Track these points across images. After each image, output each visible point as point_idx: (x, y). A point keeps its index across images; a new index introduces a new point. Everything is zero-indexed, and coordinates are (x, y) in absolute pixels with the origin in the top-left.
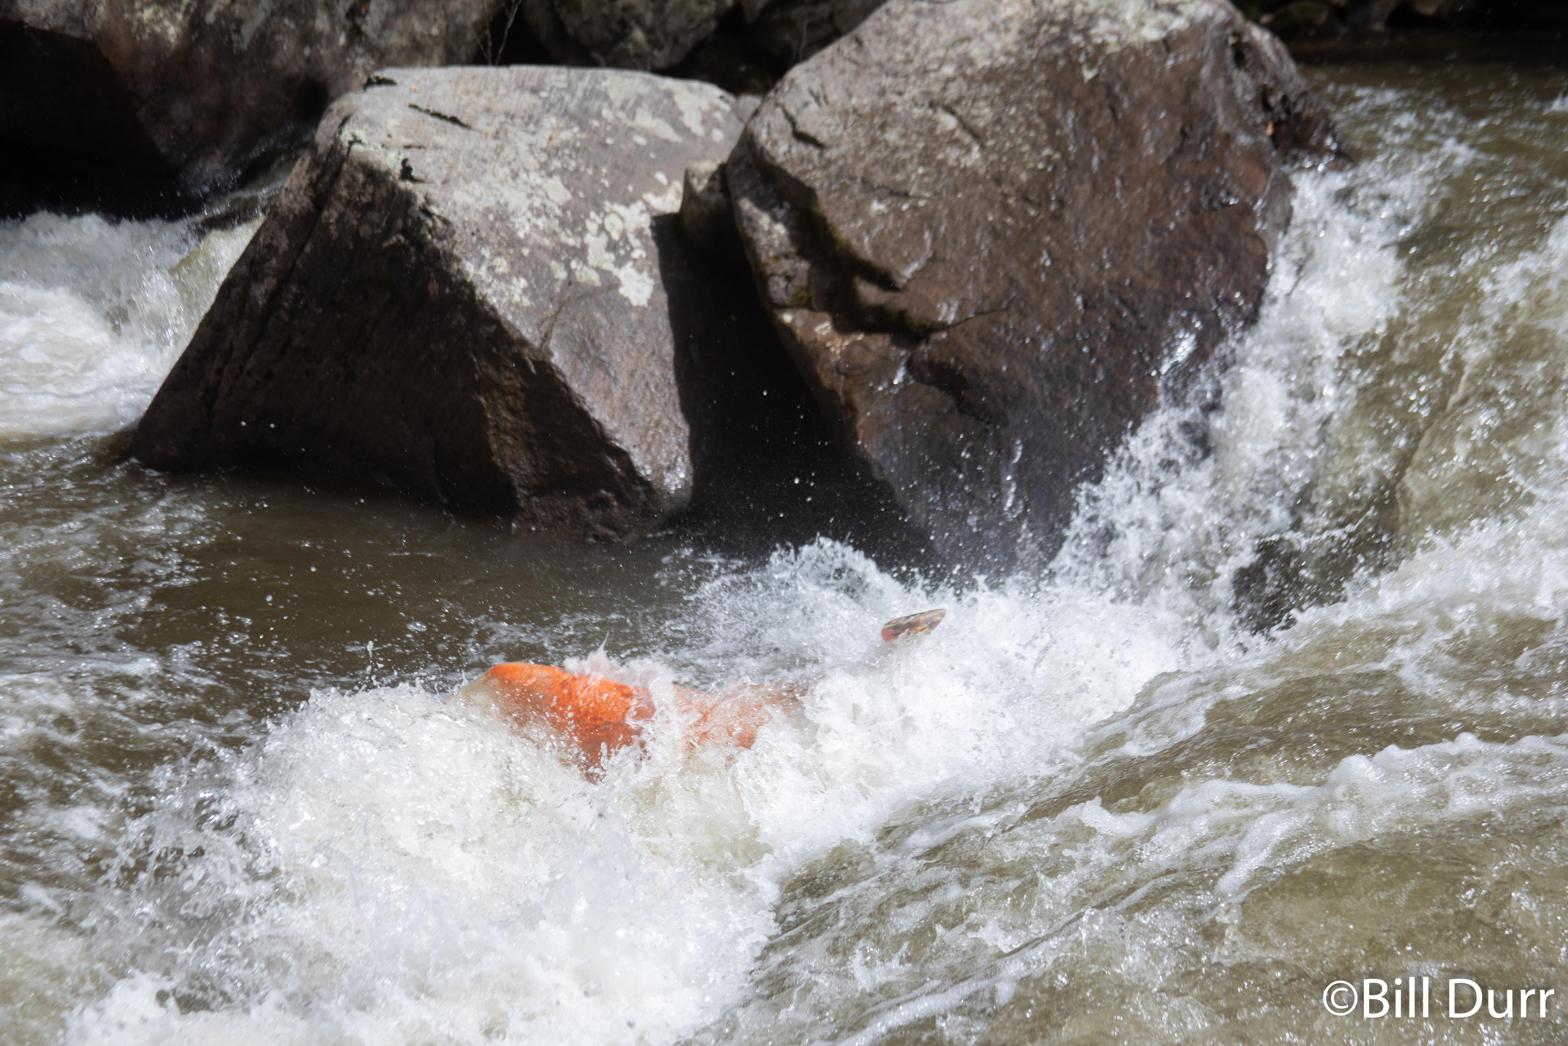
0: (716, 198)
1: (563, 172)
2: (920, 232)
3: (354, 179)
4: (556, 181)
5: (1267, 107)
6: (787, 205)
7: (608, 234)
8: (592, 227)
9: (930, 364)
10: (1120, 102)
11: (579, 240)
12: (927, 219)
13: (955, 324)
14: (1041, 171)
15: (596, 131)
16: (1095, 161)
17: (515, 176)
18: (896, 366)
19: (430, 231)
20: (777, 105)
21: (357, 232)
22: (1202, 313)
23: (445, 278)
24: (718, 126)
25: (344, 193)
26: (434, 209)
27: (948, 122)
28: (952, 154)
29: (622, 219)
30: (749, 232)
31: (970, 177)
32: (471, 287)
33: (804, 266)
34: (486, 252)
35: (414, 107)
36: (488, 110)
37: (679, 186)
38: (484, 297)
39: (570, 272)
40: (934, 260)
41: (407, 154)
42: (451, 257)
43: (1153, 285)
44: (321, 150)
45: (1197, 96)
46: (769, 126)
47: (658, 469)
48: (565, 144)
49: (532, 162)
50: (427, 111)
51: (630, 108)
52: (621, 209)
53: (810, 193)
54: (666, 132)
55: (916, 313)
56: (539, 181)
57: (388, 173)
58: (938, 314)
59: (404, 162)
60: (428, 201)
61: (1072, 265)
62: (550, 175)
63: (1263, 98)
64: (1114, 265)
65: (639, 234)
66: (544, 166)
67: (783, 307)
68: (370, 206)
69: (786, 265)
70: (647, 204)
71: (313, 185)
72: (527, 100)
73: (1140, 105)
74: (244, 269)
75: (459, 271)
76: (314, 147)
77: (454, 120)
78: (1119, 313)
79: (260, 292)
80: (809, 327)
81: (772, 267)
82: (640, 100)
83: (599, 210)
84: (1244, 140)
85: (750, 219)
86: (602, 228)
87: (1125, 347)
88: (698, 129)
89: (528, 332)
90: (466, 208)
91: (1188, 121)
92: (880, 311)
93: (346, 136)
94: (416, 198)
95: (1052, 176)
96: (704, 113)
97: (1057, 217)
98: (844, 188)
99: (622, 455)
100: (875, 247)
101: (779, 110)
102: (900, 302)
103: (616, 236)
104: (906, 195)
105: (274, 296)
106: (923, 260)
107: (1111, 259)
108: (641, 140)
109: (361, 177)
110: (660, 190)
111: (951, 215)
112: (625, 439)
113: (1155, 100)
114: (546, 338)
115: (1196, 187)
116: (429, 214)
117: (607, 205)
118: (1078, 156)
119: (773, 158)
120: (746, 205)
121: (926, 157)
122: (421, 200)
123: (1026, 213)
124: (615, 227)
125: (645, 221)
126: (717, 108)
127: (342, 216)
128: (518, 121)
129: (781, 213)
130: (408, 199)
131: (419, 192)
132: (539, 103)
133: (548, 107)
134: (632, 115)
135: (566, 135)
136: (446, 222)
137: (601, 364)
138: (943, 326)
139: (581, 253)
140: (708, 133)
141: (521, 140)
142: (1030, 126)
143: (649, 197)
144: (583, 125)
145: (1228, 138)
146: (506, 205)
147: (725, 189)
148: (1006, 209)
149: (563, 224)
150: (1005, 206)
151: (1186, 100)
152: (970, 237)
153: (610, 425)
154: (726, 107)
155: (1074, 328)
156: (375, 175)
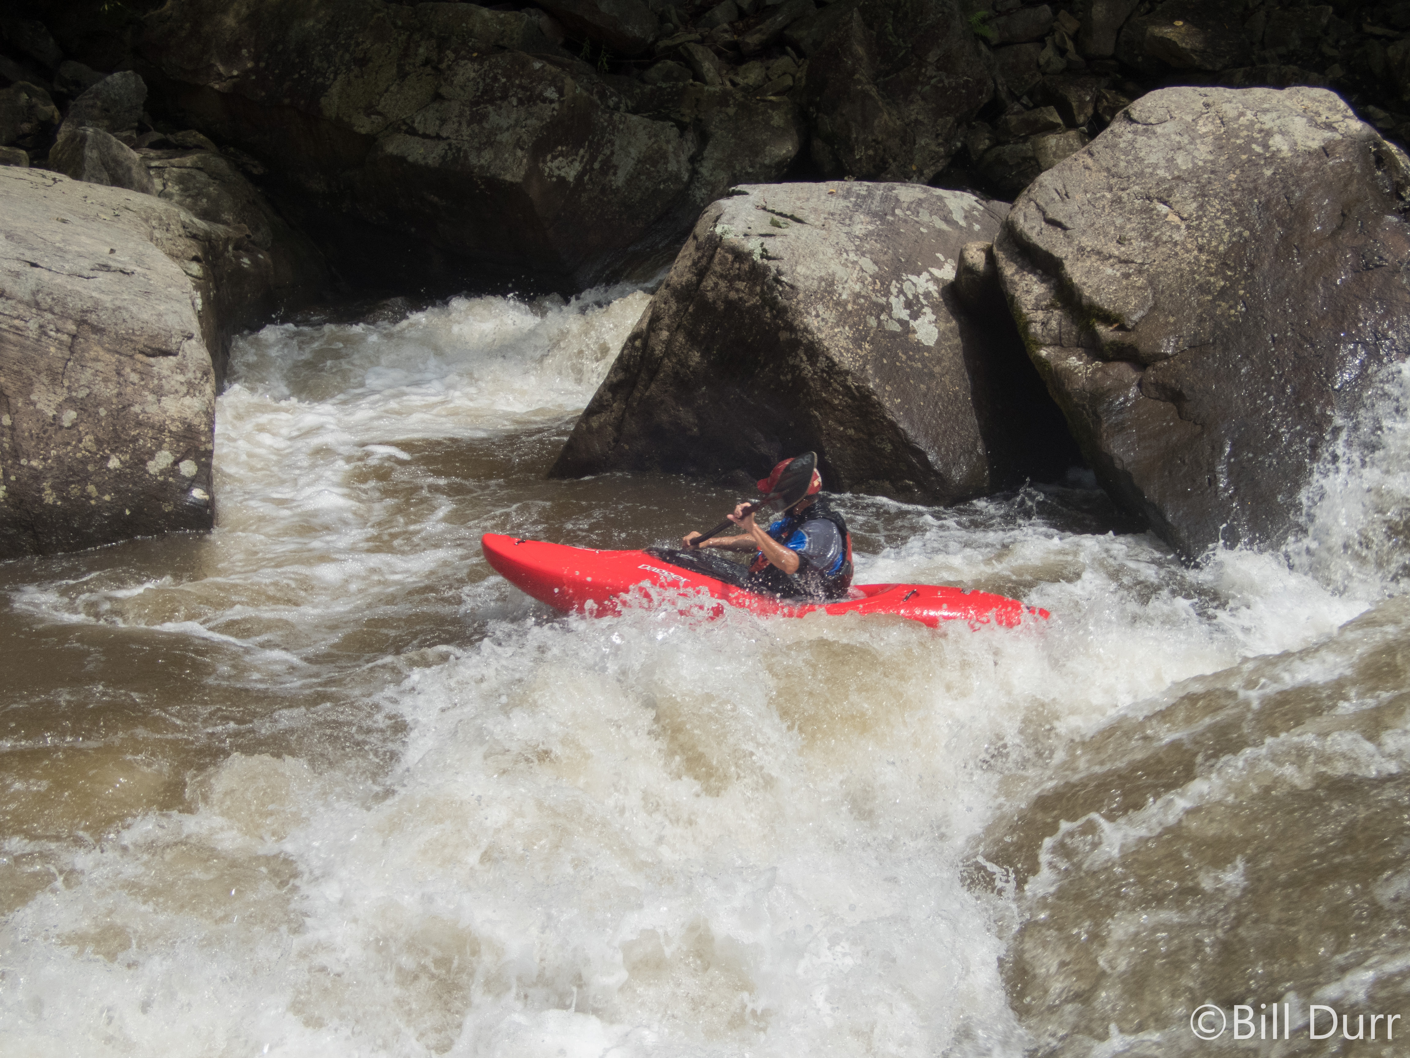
0: (984, 268)
1: (871, 252)
2: (1143, 289)
3: (727, 259)
4: (867, 258)
6: (1039, 271)
7: (905, 295)
8: (894, 291)
9: (1156, 384)
10: (1293, 192)
11: (884, 299)
12: (1149, 279)
13: (1173, 355)
14: (1234, 243)
15: (892, 223)
16: (1277, 234)
17: (839, 254)
18: (1128, 387)
19: (780, 293)
20: (1031, 200)
21: (727, 297)
22: (1365, 344)
23: (791, 328)
24: (977, 221)
25: (718, 269)
26: (783, 278)
27: (1163, 209)
28: (1166, 232)
29: (914, 284)
30: (1012, 292)
31: (1180, 248)
32: (810, 332)
33: (1055, 314)
34: (821, 308)
35: (764, 209)
36: (815, 210)
37: (951, 262)
38: (820, 340)
39: (880, 322)
40: (1154, 308)
41: (763, 239)
42: (795, 312)
43: (1326, 326)
44: (701, 239)
45: (1352, 187)
46: (1025, 216)
47: (946, 465)
48: (872, 233)
49: (849, 245)
50: (773, 212)
51: (915, 209)
52: (913, 278)
53: (1058, 262)
54: (941, 224)
55: (1145, 347)
56: (855, 259)
57: (750, 253)
58: (1161, 347)
59: (762, 244)
60: (779, 273)
61: (1262, 310)
62: (863, 254)
63: (1397, 192)
64: (1294, 310)
65: (927, 295)
66: (858, 249)
67: (1040, 344)
68: (737, 277)
69: (1041, 314)
70: (931, 274)
71: (695, 264)
72: (842, 203)
73: (1309, 195)
74: (644, 325)
75: (802, 322)
76: (695, 238)
77: (792, 217)
78: (1301, 346)
79: (657, 342)
80: (1061, 359)
81: (1031, 316)
82: (920, 202)
83: (899, 279)
84: (1389, 219)
85: (1013, 282)
86: (901, 291)
87: (1307, 371)
88: (962, 223)
89: (851, 365)
90: (806, 278)
91: (1347, 205)
92: (1115, 344)
93: (719, 228)
94: (770, 270)
95: (1243, 247)
96: (966, 211)
97: (1249, 276)
98: (1085, 258)
99: (920, 454)
100: (1110, 301)
101: (1032, 203)
102: (1131, 338)
103: (911, 297)
104: (1131, 263)
105: (667, 344)
106: (1146, 308)
107: (1292, 306)
108: (924, 230)
109: (730, 257)
110: (940, 266)
111: (1167, 276)
112: (922, 444)
113: (1320, 192)
114: (864, 369)
115: (1355, 252)
116: (780, 282)
117: (904, 275)
118: (1263, 231)
119: (1029, 238)
120: (1007, 272)
121: (1146, 235)
122: (774, 271)
123: (1224, 273)
124: (910, 291)
125: (932, 287)
126: (974, 208)
127: (716, 284)
128: (837, 217)
129: (1035, 278)
130: (765, 271)
131: (773, 266)
132: (850, 205)
133: (857, 208)
134: (917, 213)
135: (871, 227)
136: (792, 287)
138: (1164, 356)
139: (886, 308)
140: (970, 225)
141: (841, 230)
142: (1224, 212)
143: (932, 270)
144: (883, 220)
145: (1378, 217)
146: (834, 274)
147: (992, 261)
148: (1209, 271)
149: (874, 288)
150: (1208, 269)
151: (1344, 191)
153: (911, 433)
154: (981, 208)
155: (1266, 356)
156: (740, 255)
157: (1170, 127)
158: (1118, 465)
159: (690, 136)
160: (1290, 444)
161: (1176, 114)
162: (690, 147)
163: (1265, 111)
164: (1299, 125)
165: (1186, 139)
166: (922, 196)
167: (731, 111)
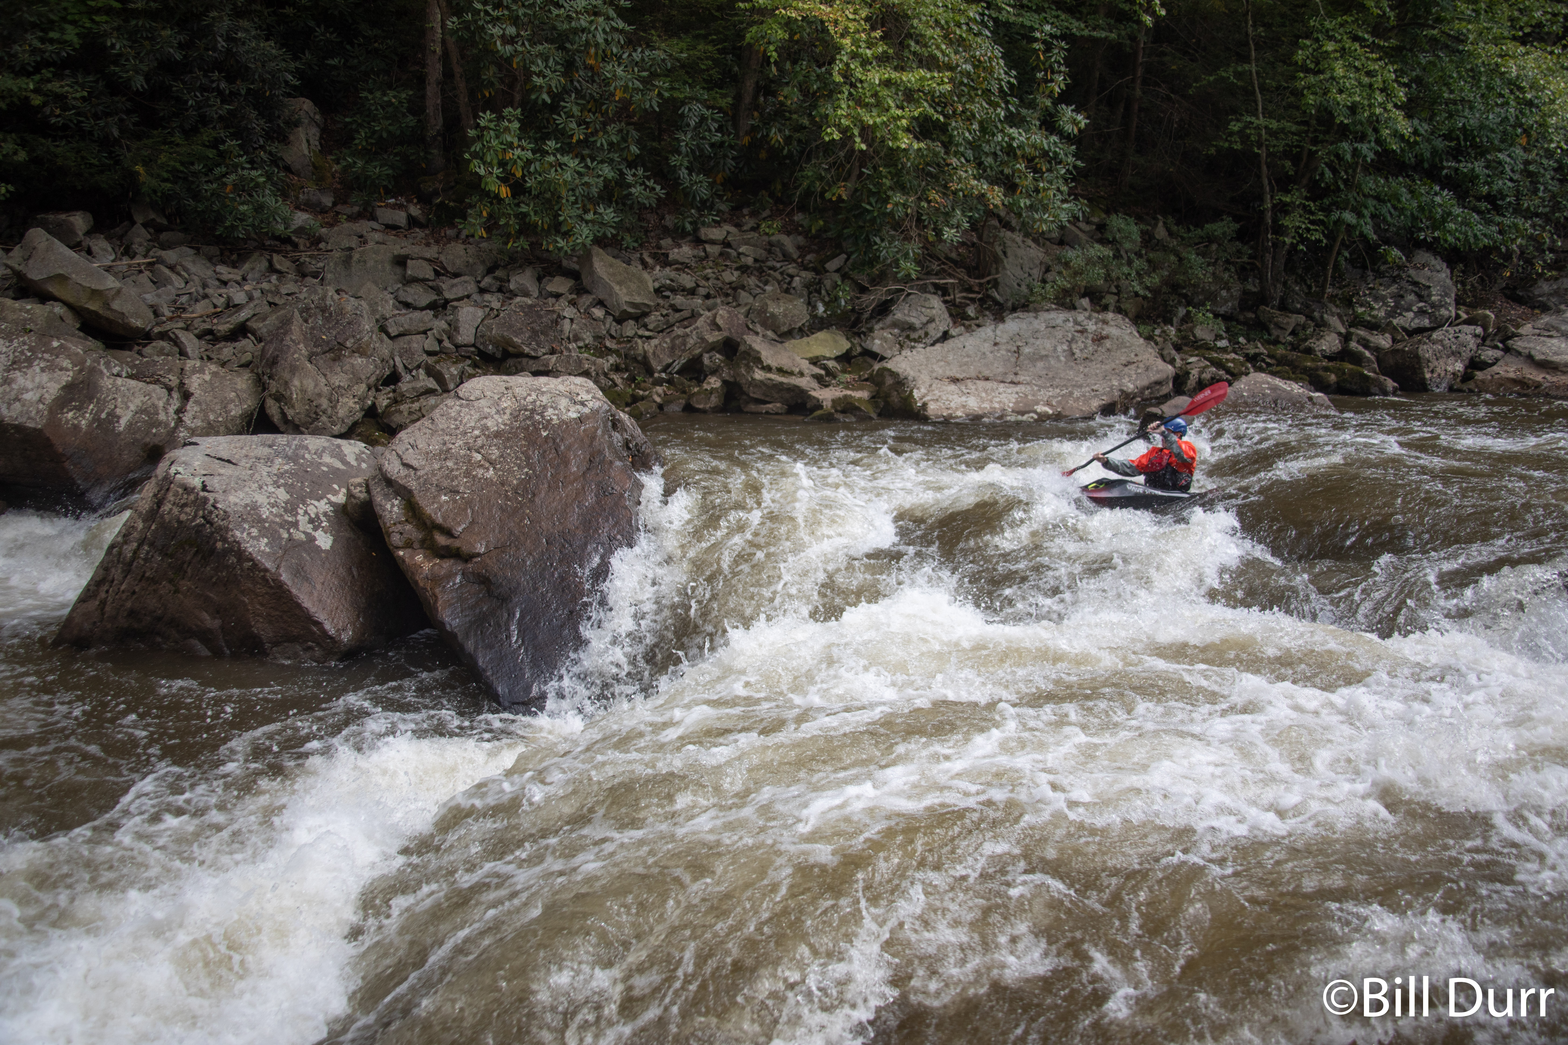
0: (363, 496)
1: (285, 485)
2: (465, 510)
3: (177, 491)
4: (282, 489)
5: (629, 448)
6: (400, 498)
7: (309, 515)
8: (301, 512)
9: (473, 573)
10: (560, 446)
11: (294, 519)
12: (469, 503)
13: (484, 554)
14: (523, 479)
15: (302, 465)
16: (549, 474)
17: (261, 488)
18: (456, 575)
19: (217, 516)
20: (393, 450)
21: (179, 518)
22: (603, 544)
23: (224, 540)
24: (364, 461)
25: (172, 499)
26: (219, 506)
27: (479, 457)
28: (480, 472)
29: (316, 507)
30: (380, 512)
31: (489, 482)
32: (238, 543)
33: (408, 527)
34: (246, 526)
35: (208, 456)
36: (246, 456)
37: (344, 490)
38: (246, 548)
39: (290, 534)
40: (472, 523)
41: (204, 479)
42: (227, 529)
43: (579, 533)
44: (160, 478)
45: (596, 443)
46: (389, 461)
47: (337, 631)
48: (286, 472)
49: (269, 481)
50: (215, 458)
51: (320, 454)
52: (316, 503)
53: (410, 491)
54: (338, 464)
55: (465, 548)
56: (273, 490)
57: (195, 488)
58: (476, 549)
59: (203, 483)
60: (216, 501)
61: (540, 524)
62: (279, 487)
63: (626, 445)
64: (560, 523)
65: (325, 514)
66: (275, 482)
67: (398, 548)
68: (185, 505)
69: (399, 527)
70: (328, 499)
71: (155, 495)
72: (267, 450)
73: (569, 448)
74: (120, 539)
75: (232, 536)
76: (156, 476)
77: (229, 461)
78: (563, 546)
79: (128, 551)
80: (412, 557)
81: (393, 528)
82: (324, 449)
83: (304, 503)
84: (618, 463)
85: (382, 505)
86: (306, 512)
88: (354, 463)
89: (269, 565)
90: (235, 505)
91: (592, 455)
92: (447, 547)
93: (173, 470)
94: (209, 500)
95: (529, 482)
96: (357, 455)
97: (532, 501)
98: (427, 490)
99: (318, 624)
100: (444, 517)
101: (394, 453)
102: (457, 543)
103: (313, 516)
104: (458, 492)
105: (135, 552)
106: (467, 523)
107: (559, 520)
108: (325, 469)
109: (180, 491)
110: (335, 493)
111: (481, 501)
112: (320, 616)
113: (576, 445)
114: (278, 567)
115: (597, 485)
116: (216, 508)
117: (309, 501)
118: (541, 472)
119: (392, 476)
120: (378, 499)
121: (467, 474)
122: (212, 501)
123: (517, 499)
124: (312, 511)
125: (328, 508)
126: (363, 453)
127: (171, 510)
128: (262, 461)
129: (396, 502)
130: (205, 500)
131: (211, 497)
132: (273, 452)
133: (277, 454)
134: (321, 457)
135: (286, 467)
136: (225, 512)
137: (306, 579)
138: (479, 555)
139: (295, 525)
140: (359, 465)
141: (264, 470)
142: (517, 458)
143: (329, 497)
144: (296, 462)
145: (611, 462)
146: (256, 502)
147: (368, 491)
148: (507, 498)
149: (286, 511)
150: (506, 496)
151: (591, 445)
152: (490, 511)
153: (312, 610)
154: (367, 452)
155: (543, 554)
156: (188, 490)
157: (483, 402)
158: (448, 628)
159: (175, 395)
160: (556, 610)
161: (488, 393)
162: (175, 404)
163: (543, 393)
164: (563, 403)
165: (494, 411)
166: (326, 444)
167: (207, 377)
